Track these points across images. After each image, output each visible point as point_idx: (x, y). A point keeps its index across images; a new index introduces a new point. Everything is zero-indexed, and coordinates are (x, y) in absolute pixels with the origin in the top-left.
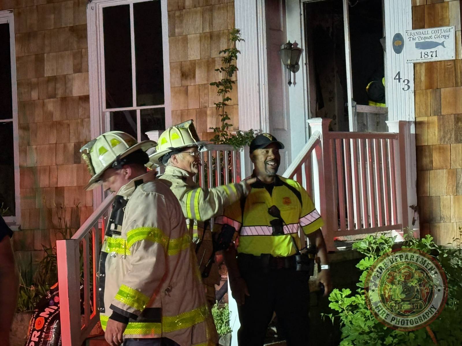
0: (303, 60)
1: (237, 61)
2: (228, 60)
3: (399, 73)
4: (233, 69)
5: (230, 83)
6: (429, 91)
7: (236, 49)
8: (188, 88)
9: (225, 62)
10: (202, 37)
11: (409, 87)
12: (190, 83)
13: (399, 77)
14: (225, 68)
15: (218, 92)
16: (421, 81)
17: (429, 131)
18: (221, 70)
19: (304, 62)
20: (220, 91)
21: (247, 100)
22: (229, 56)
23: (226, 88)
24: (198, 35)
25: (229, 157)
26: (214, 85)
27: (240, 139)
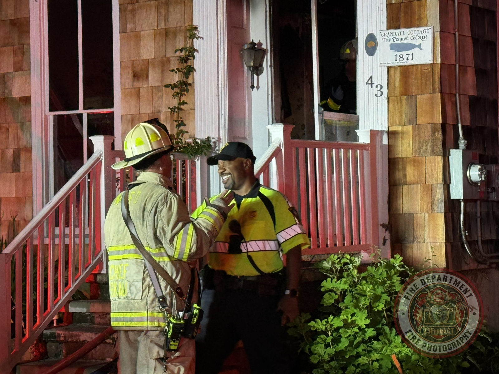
0: (267, 62)
1: (195, 61)
2: (185, 60)
3: (371, 77)
4: (190, 70)
5: (186, 85)
6: (404, 98)
7: (194, 47)
8: (141, 91)
9: (181, 62)
10: (156, 34)
11: (382, 93)
12: (142, 85)
13: (372, 81)
14: (181, 69)
15: (173, 95)
16: (395, 87)
17: (403, 141)
18: (176, 70)
19: (269, 64)
20: (175, 94)
21: (204, 105)
22: (186, 56)
23: (181, 90)
24: (153, 31)
25: (183, 168)
26: (169, 87)
27: (195, 147)
